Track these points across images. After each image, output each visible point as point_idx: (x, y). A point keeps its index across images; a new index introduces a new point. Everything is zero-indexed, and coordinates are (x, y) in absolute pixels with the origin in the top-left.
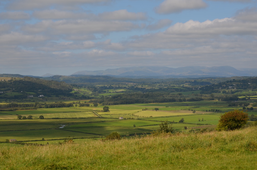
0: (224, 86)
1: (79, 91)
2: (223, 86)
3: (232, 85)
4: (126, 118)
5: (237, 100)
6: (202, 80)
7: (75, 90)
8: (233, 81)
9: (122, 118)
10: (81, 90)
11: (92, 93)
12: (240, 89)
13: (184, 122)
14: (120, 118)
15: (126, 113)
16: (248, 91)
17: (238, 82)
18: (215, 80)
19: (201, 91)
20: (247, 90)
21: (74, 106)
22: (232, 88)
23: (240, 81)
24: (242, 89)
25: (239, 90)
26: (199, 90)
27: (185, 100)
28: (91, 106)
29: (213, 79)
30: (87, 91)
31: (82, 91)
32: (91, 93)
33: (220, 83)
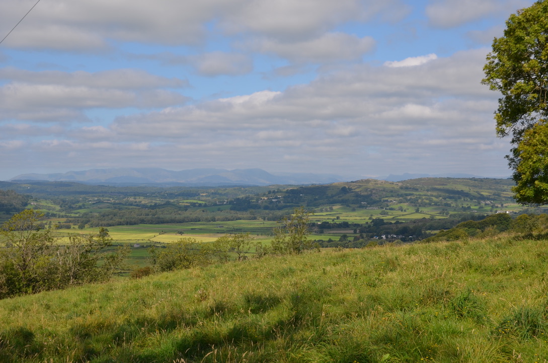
0: (264, 199)
1: (39, 205)
3: (276, 198)
4: (145, 246)
6: (226, 189)
7: (32, 203)
8: (278, 192)
9: (138, 246)
10: (41, 204)
11: (60, 208)
14: (135, 246)
15: (138, 239)
17: (284, 192)
18: (246, 190)
19: (230, 206)
21: (46, 228)
22: (276, 201)
24: (292, 203)
25: (288, 204)
26: (225, 204)
27: (215, 219)
28: (74, 228)
29: (242, 189)
30: (52, 206)
31: (43, 206)
32: (58, 208)
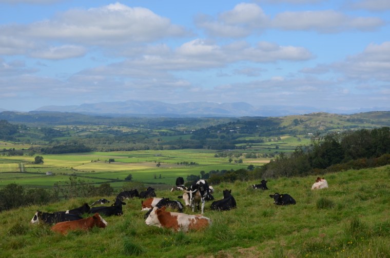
0: (223, 130)
2: (222, 128)
3: (234, 129)
4: (56, 174)
5: (232, 149)
8: (237, 123)
9: (50, 174)
12: (244, 133)
13: (132, 179)
14: (47, 174)
16: (255, 136)
17: (242, 123)
20: (253, 135)
22: (233, 132)
23: (245, 123)
24: (247, 133)
28: (26, 155)
33: (220, 125)
